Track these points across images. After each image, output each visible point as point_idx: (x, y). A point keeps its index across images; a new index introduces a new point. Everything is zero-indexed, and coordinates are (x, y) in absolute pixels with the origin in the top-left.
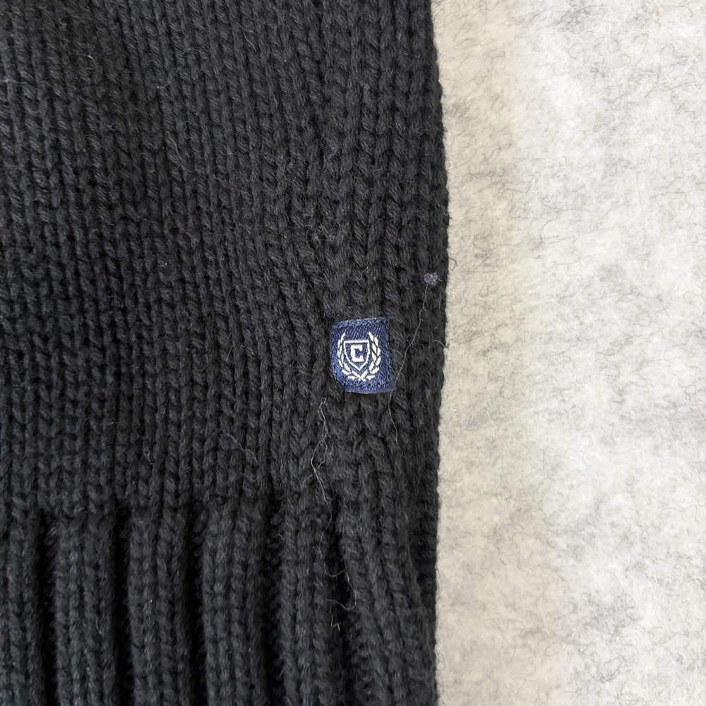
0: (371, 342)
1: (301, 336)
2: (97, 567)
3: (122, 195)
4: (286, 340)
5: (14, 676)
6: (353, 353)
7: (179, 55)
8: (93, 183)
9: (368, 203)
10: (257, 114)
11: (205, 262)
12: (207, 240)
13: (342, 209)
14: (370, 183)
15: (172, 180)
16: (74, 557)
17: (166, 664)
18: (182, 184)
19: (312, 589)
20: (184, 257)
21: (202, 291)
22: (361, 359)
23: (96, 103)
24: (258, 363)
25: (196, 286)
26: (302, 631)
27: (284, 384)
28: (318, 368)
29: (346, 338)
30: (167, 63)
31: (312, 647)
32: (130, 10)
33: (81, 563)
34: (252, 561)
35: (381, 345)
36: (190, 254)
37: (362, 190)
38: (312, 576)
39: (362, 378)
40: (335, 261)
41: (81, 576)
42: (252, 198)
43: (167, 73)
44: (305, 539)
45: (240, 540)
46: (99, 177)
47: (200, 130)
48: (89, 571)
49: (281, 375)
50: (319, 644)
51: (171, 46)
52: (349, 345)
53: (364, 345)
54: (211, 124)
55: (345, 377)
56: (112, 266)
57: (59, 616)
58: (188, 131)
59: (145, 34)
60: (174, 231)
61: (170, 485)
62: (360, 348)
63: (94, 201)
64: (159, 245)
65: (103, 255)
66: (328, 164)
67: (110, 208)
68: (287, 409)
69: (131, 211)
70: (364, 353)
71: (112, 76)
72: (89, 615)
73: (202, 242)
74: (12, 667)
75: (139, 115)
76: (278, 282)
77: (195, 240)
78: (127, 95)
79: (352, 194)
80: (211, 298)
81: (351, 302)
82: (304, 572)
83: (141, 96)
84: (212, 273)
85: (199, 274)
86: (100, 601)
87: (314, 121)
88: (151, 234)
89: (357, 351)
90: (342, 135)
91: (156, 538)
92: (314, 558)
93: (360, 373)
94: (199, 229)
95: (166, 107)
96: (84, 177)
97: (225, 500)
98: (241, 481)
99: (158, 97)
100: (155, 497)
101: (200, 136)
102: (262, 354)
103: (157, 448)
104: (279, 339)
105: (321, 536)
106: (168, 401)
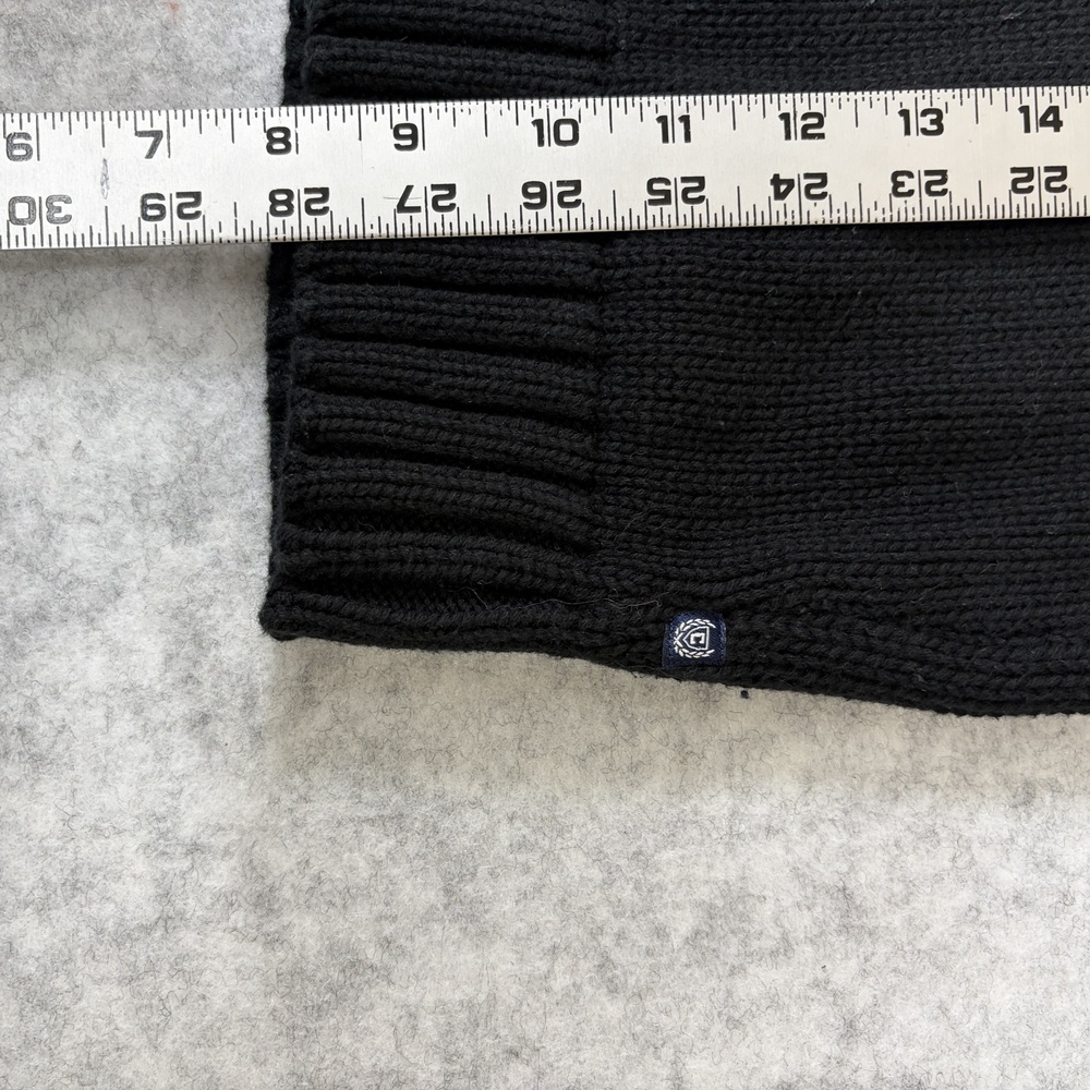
0: (705, 652)
1: (718, 588)
2: (556, 400)
3: (863, 445)
4: (717, 573)
5: (473, 319)
6: (698, 635)
7: (982, 503)
8: (875, 420)
9: (821, 657)
10: (922, 563)
11: (795, 513)
12: (814, 515)
13: (821, 633)
14: (839, 660)
15: (869, 489)
16: (568, 382)
17: (469, 439)
18: (865, 497)
19: (511, 570)
20: (800, 496)
21: (768, 510)
22: (693, 642)
23: (948, 430)
24: (703, 549)
25: (774, 505)
26: (479, 555)
27: (679, 567)
28: (688, 601)
29: (711, 628)
30: (975, 493)
31: (466, 563)
32: (1027, 468)
33: (561, 387)
34: (542, 526)
35: (701, 658)
36: (802, 501)
37: (834, 653)
38: (521, 571)
39: (677, 641)
40: (777, 624)
41: (551, 386)
42: (846, 552)
43: (967, 491)
44: (552, 571)
45: (562, 519)
46: (881, 426)
47: (912, 514)
48: (555, 393)
49: (687, 566)
50: (467, 570)
51: (991, 498)
52: (704, 630)
53: (704, 646)
54: (916, 523)
55: (678, 624)
56: (801, 433)
57: (518, 362)
58: (911, 505)
59: (1004, 478)
60: (824, 489)
61: (613, 469)
62: (702, 642)
63: (859, 421)
64: (813, 475)
65: (811, 427)
66: (863, 624)
67: (852, 434)
68: (658, 568)
69: (848, 451)
70: (697, 645)
71: (969, 446)
72: (517, 387)
73: (811, 511)
74: (480, 319)
75: (932, 465)
76: (768, 571)
77: (814, 505)
78: (952, 457)
79: (831, 642)
80: (762, 516)
81: (740, 636)
82: (527, 564)
83: (948, 468)
84: (784, 518)
85: (784, 507)
86: (528, 398)
87: (903, 616)
88: (823, 469)
89: (700, 639)
90: (885, 639)
91: (573, 453)
92: (536, 575)
93: (681, 640)
94: (824, 510)
95: (936, 487)
96: (881, 414)
97: (595, 512)
98: (606, 526)
99: (945, 482)
100: (604, 455)
101: (907, 514)
102: (708, 553)
103: (645, 460)
104: (718, 567)
105: (552, 585)
106: (684, 471)
